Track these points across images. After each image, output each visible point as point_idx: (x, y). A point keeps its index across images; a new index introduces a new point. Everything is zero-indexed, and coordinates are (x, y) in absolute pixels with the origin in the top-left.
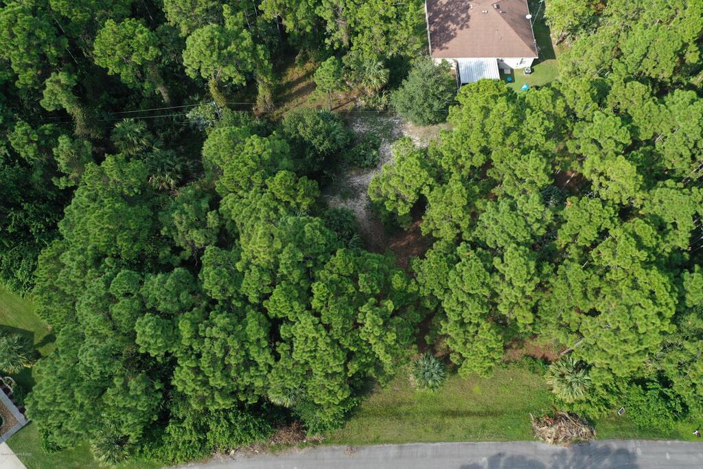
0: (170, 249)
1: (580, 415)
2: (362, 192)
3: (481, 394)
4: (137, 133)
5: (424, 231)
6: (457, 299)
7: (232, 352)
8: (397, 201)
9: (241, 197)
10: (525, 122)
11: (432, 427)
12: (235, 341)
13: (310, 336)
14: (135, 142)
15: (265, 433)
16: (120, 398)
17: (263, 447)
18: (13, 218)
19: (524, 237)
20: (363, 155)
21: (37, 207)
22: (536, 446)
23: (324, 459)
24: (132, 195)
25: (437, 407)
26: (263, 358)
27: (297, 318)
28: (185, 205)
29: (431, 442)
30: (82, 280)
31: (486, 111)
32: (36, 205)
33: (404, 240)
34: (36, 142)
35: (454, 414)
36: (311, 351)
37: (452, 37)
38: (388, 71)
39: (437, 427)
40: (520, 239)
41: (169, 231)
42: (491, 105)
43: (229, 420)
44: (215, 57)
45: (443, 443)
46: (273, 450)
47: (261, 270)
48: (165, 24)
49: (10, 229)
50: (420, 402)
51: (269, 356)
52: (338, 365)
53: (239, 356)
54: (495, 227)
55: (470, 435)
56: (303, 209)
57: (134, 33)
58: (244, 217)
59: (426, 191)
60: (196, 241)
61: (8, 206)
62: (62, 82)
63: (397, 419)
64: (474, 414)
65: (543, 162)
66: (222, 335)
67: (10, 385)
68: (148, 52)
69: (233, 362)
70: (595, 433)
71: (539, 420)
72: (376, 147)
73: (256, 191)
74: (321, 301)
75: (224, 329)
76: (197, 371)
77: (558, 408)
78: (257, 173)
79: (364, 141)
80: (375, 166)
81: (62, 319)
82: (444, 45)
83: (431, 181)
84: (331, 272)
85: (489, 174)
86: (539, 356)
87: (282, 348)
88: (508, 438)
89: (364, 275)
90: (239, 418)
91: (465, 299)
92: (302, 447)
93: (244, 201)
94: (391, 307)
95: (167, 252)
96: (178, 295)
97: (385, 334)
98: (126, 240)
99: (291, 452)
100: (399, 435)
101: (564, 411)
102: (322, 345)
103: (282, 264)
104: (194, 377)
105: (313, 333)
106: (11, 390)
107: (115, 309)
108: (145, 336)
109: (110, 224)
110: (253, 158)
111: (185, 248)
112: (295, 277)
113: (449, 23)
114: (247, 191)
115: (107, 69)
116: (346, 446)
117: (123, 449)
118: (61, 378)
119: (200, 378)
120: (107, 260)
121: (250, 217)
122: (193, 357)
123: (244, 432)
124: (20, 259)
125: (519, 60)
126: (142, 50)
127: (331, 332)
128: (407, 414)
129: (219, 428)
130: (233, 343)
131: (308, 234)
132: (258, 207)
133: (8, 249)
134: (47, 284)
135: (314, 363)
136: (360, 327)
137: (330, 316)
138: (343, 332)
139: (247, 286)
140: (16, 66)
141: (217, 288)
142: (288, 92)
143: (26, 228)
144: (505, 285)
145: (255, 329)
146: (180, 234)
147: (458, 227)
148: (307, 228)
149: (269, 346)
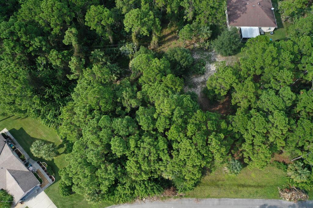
0: (120, 108)
1: (301, 188)
2: (198, 85)
3: (255, 177)
4: (101, 56)
5: (233, 103)
6: (252, 134)
7: (152, 154)
8: (220, 89)
9: (151, 86)
10: (281, 56)
11: (234, 191)
12: (154, 149)
13: (188, 148)
14: (100, 60)
15: (160, 191)
16: (103, 174)
17: (158, 198)
18: (47, 92)
19: (282, 107)
20: (198, 69)
21: (57, 87)
22: (281, 202)
23: (185, 204)
24: (105, 83)
25: (235, 182)
26: (165, 157)
27: (181, 141)
28: (127, 88)
29: (233, 198)
30: (84, 120)
31: (264, 50)
32: (57, 86)
33: (218, 107)
34: (60, 58)
35: (243, 186)
36: (188, 155)
37: (239, 17)
38: (211, 31)
39: (236, 191)
40: (280, 108)
41: (121, 100)
42: (266, 47)
43: (145, 185)
44: (139, 23)
45: (239, 199)
46: (162, 199)
47: (166, 118)
48: (114, 8)
49: (46, 97)
50: (228, 180)
51: (168, 157)
52: (199, 162)
53: (155, 156)
54: (268, 102)
55: (251, 196)
56: (179, 92)
57: (103, 12)
58: (153, 94)
59: (234, 85)
60: (132, 104)
61: (46, 86)
62: (73, 32)
63: (217, 187)
64: (252, 186)
65: (291, 73)
66: (149, 146)
67: (45, 166)
68: (108, 20)
69: (152, 159)
70: (308, 197)
71: (282, 190)
72: (204, 65)
73: (158, 83)
74: (192, 133)
75: (149, 144)
76: (137, 162)
77: (291, 185)
78: (159, 75)
79: (199, 62)
80: (204, 74)
81: (74, 137)
82: (235, 20)
83: (237, 81)
84: (196, 120)
85: (262, 78)
86: (281, 161)
87: (174, 153)
88: (268, 198)
89: (210, 122)
90: (150, 184)
91: (255, 134)
92: (175, 198)
93: (152, 87)
94: (223, 137)
95: (119, 109)
96: (128, 128)
97: (221, 149)
98: (104, 103)
99: (170, 201)
100: (219, 194)
101: (294, 186)
102: (193, 152)
103: (175, 116)
104: (136, 165)
105: (189, 147)
106: (46, 168)
107: (101, 134)
108: (116, 146)
109: (98, 95)
110: (156, 69)
111: (127, 107)
112: (179, 122)
113: (237, 11)
114: (153, 83)
115: (90, 27)
116: (195, 199)
117: (99, 196)
118: (79, 163)
119: (138, 165)
120: (95, 111)
121: (156, 95)
122: (135, 156)
123: (152, 190)
124: (49, 110)
125: (268, 28)
126: (106, 19)
127: (197, 147)
128: (222, 185)
129: (141, 188)
130: (153, 150)
131: (185, 103)
132: (159, 90)
133: (45, 105)
134: (69, 121)
135: (188, 160)
136: (209, 145)
137: (197, 140)
138: (202, 147)
139: (159, 124)
140: (53, 24)
141: (146, 125)
142: (163, 40)
143: (52, 97)
144: (274, 128)
145: (162, 144)
146: (125, 101)
147: (250, 101)
148: (184, 99)
149: (168, 153)
